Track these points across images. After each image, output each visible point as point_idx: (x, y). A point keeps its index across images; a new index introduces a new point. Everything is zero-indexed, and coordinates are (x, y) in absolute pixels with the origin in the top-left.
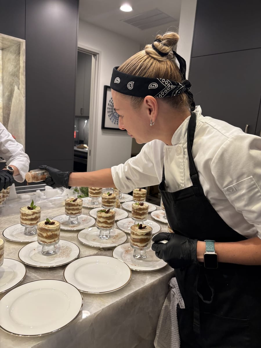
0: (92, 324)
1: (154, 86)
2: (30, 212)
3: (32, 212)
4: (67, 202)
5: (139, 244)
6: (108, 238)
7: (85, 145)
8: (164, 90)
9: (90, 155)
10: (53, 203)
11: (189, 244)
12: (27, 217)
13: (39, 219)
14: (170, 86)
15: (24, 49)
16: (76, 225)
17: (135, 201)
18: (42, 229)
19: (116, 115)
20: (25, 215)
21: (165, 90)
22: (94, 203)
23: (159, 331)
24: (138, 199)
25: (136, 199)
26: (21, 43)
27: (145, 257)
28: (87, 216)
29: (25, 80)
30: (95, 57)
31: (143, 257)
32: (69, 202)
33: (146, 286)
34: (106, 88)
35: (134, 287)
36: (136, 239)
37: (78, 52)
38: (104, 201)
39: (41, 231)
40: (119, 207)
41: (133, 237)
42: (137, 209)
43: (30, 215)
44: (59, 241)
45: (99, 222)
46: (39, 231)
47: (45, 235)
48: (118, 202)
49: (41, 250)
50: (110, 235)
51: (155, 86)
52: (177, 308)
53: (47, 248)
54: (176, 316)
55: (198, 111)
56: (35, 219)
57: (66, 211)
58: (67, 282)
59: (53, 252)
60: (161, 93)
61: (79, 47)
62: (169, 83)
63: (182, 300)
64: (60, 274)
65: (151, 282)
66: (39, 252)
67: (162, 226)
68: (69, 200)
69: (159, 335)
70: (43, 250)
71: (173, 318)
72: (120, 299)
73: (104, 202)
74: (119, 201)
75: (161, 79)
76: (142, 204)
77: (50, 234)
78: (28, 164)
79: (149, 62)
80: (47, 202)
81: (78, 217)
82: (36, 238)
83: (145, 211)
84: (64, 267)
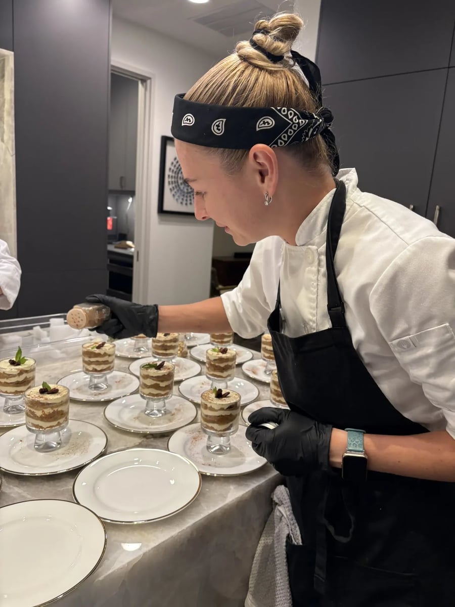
0: (123, 583)
1: (266, 125)
2: (14, 369)
3: (18, 369)
4: (86, 350)
5: (215, 426)
6: (162, 414)
7: (129, 243)
8: (287, 130)
9: (138, 260)
10: (63, 350)
11: (317, 432)
12: (7, 379)
13: (32, 382)
14: (297, 121)
15: (12, 69)
16: (103, 392)
17: (214, 343)
18: (34, 404)
19: (184, 188)
20: (6, 375)
21: (290, 130)
22: (139, 350)
23: (253, 583)
24: (220, 340)
25: (216, 340)
26: (6, 58)
27: (228, 449)
28: (125, 374)
29: (13, 124)
30: (144, 84)
31: (224, 448)
32: (90, 348)
33: (227, 504)
34: (165, 141)
35: (206, 508)
36: (210, 416)
37: (112, 74)
38: (156, 345)
39: (31, 406)
40: (185, 356)
41: (206, 414)
42: (215, 360)
43: (14, 376)
44: (67, 423)
45: (144, 386)
46: (29, 406)
47: (39, 413)
48: (183, 346)
49: (34, 441)
50: (165, 409)
51: (268, 124)
52: (287, 542)
53: (44, 438)
54: (285, 556)
55: (350, 180)
56: (25, 382)
57: (84, 366)
58: (78, 503)
59: (55, 443)
60: (282, 137)
61: (113, 66)
62: (295, 114)
63: (295, 527)
64: (67, 488)
65: (237, 496)
66: (29, 446)
67: (261, 388)
68: (91, 346)
69: (254, 591)
70: (37, 441)
71: (279, 559)
72: (179, 532)
73: (156, 347)
74: (185, 345)
75: (279, 108)
76: (224, 351)
77: (48, 412)
78: (17, 276)
79: (250, 75)
80: (52, 348)
81: (108, 376)
82: (23, 419)
83: (230, 363)
84: (75, 472)
